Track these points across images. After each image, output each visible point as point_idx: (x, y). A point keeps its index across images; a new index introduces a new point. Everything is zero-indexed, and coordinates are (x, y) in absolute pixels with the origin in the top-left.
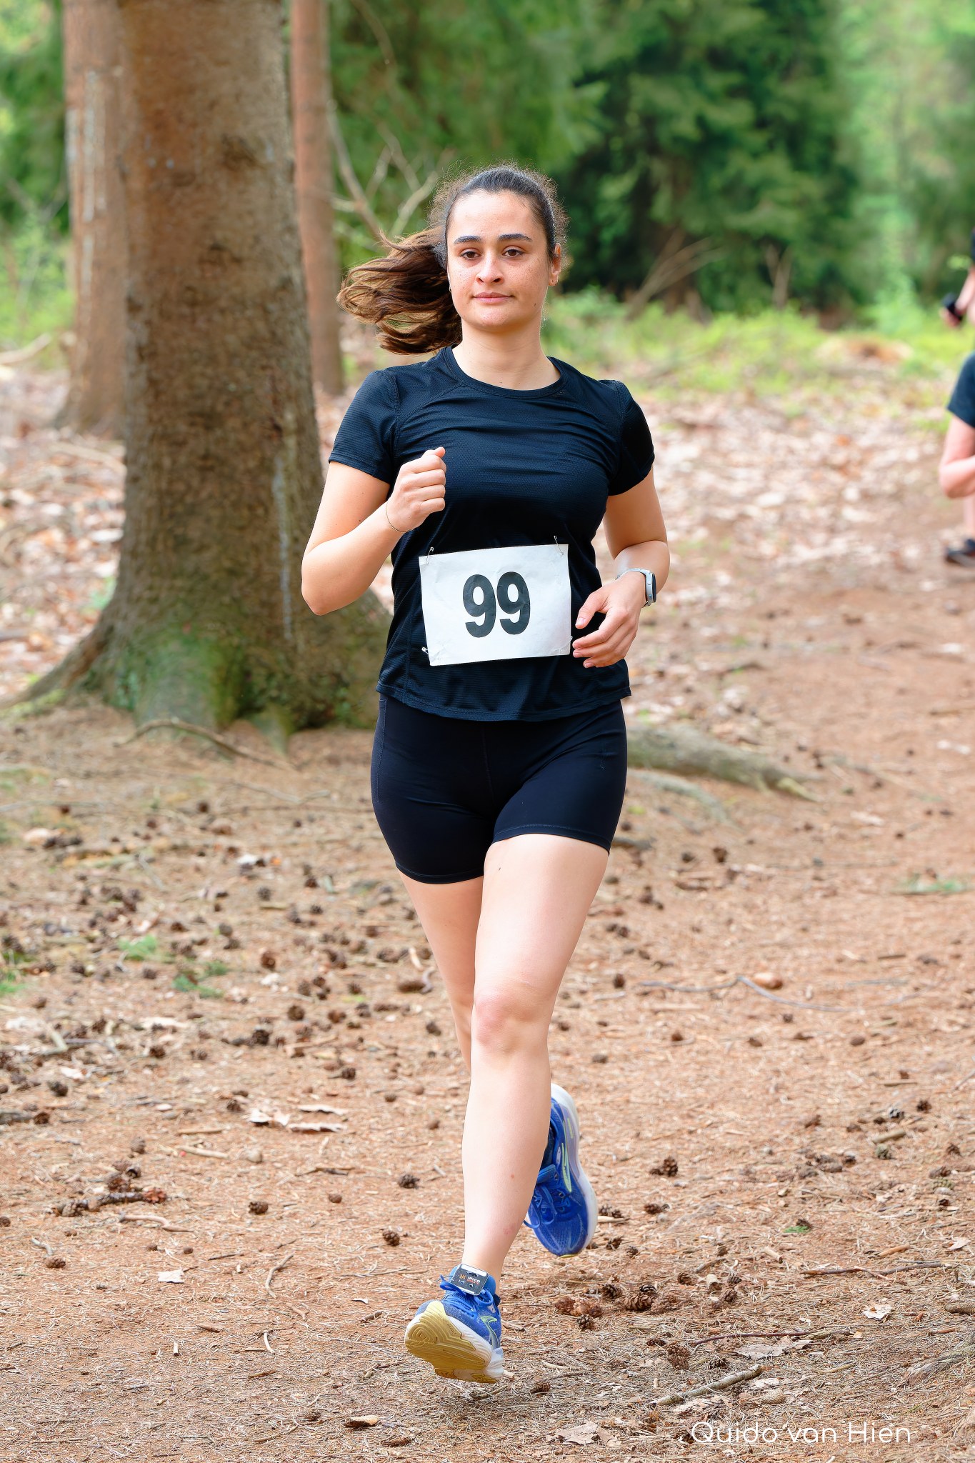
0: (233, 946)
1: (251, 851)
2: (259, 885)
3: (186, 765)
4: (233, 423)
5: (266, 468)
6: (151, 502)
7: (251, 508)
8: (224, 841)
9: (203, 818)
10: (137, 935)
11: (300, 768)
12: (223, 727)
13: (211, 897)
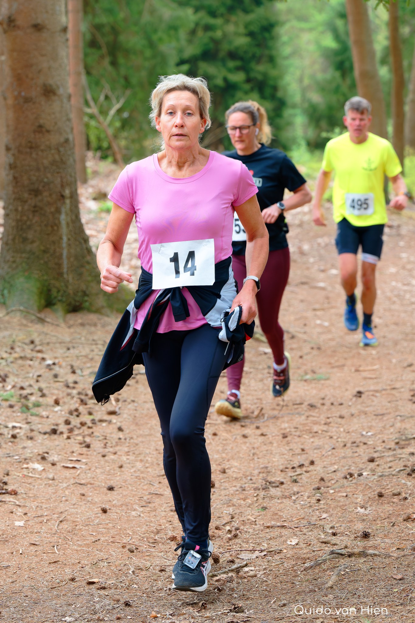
0: (43, 396)
1: (50, 359)
2: (53, 372)
3: (26, 326)
4: (46, 194)
5: (58, 211)
6: (14, 224)
7: (52, 227)
8: (40, 355)
9: (32, 346)
10: (6, 391)
11: (70, 327)
12: (40, 311)
13: (35, 377)
